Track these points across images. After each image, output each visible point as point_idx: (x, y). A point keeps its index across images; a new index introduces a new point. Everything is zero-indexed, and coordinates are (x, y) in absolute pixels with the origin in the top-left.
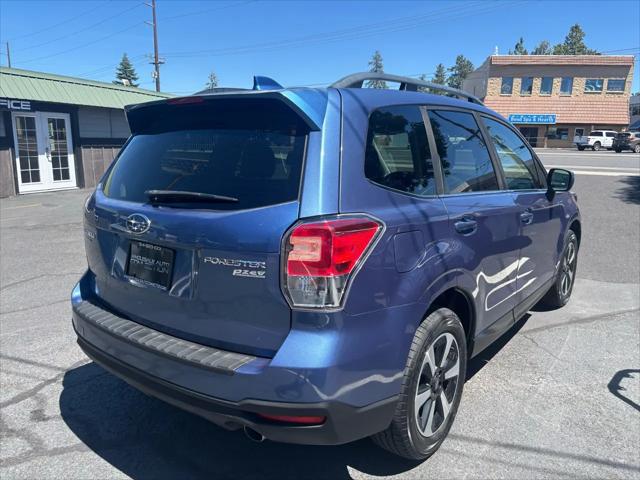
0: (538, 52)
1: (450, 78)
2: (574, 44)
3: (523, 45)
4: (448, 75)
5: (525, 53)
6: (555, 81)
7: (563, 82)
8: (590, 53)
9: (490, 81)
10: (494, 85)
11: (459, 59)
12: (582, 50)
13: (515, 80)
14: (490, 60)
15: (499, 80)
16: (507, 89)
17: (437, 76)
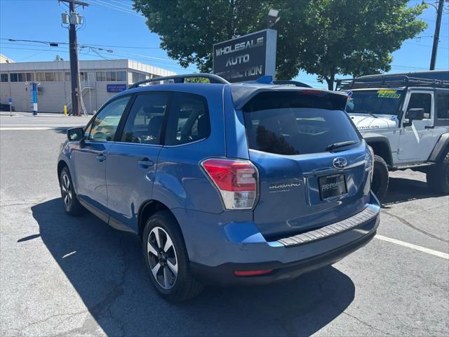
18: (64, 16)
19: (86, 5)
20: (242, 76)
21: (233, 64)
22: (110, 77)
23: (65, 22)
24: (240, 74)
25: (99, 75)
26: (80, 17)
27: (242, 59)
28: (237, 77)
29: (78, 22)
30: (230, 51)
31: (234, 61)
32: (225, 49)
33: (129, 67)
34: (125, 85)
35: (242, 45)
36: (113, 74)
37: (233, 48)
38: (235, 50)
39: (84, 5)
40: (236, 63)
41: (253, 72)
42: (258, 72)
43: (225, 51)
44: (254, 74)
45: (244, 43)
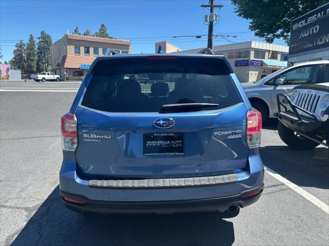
0: (85, 34)
1: (39, 43)
2: (103, 33)
3: (78, 30)
4: (37, 41)
5: (80, 34)
6: (100, 49)
7: (103, 50)
8: (111, 38)
9: (68, 47)
10: (71, 49)
11: (42, 33)
12: (107, 36)
13: (81, 47)
14: (66, 36)
15: (73, 47)
16: (77, 52)
17: (30, 41)
18: (206, 17)
19: (222, 6)
20: (312, 45)
21: (305, 35)
22: (238, 55)
23: (206, 21)
24: (311, 44)
25: (230, 54)
26: (216, 16)
27: (313, 30)
28: (307, 47)
29: (214, 19)
30: (304, 24)
31: (306, 33)
32: (300, 23)
33: (252, 47)
34: (248, 61)
35: (313, 18)
36: (240, 53)
37: (306, 22)
38: (308, 23)
39: (220, 6)
40: (307, 35)
41: (321, 41)
42: (325, 41)
43: (300, 25)
44: (322, 43)
45: (316, 15)
